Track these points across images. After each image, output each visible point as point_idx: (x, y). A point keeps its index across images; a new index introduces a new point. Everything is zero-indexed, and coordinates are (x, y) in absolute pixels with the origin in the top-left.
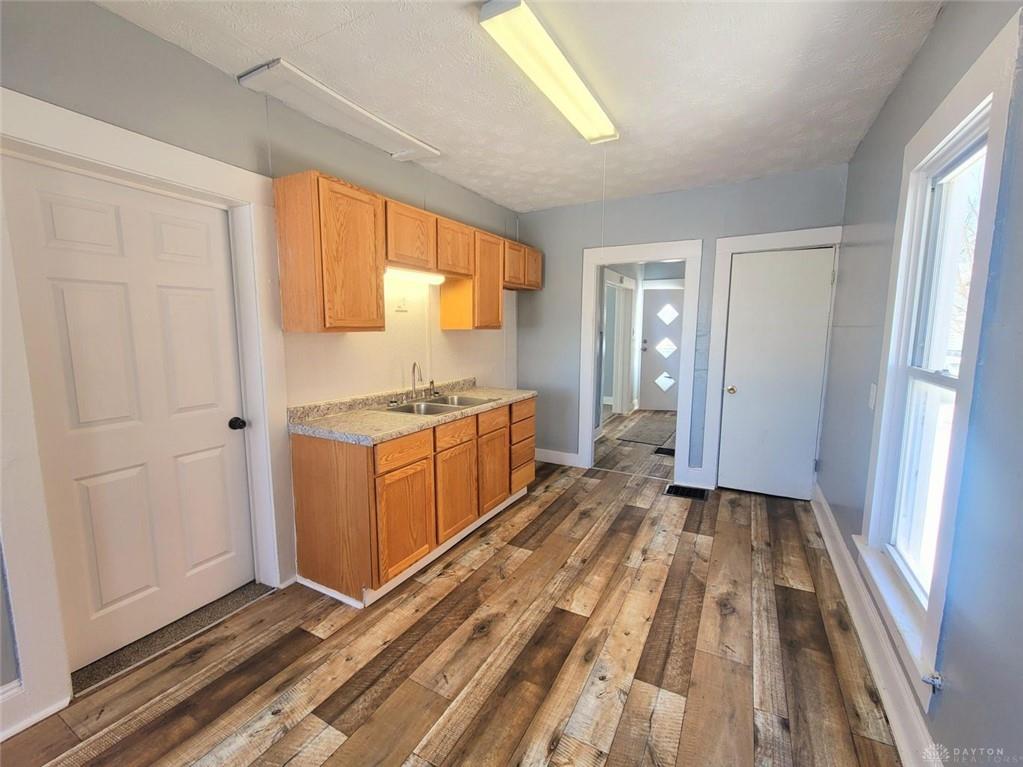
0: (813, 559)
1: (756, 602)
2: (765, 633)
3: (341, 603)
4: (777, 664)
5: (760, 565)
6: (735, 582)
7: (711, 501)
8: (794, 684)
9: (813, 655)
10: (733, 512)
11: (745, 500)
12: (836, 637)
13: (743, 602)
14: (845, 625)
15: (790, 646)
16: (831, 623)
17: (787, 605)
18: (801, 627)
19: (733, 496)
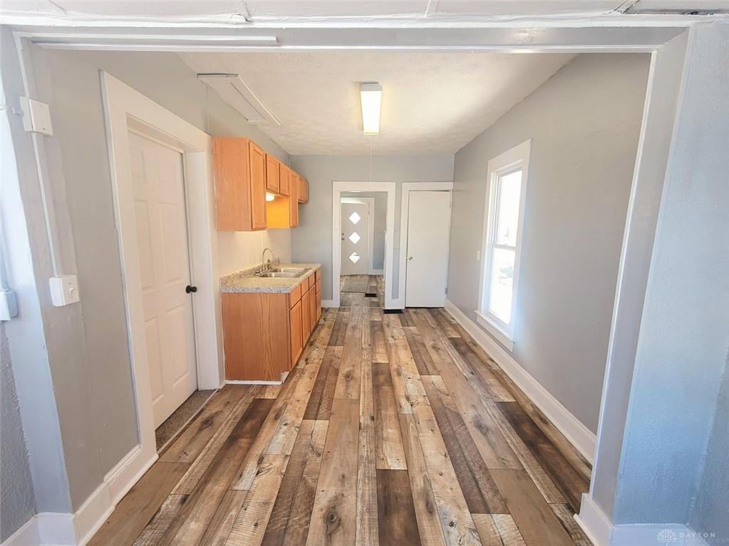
0: (456, 327)
1: (444, 344)
2: (453, 353)
3: (267, 386)
4: (462, 360)
5: (439, 332)
6: (434, 340)
7: (406, 314)
8: (469, 363)
9: (470, 355)
10: (418, 317)
11: (419, 311)
12: (474, 348)
13: (440, 345)
14: (475, 345)
15: (463, 354)
16: (471, 345)
17: (455, 343)
18: (463, 348)
19: (414, 310)
